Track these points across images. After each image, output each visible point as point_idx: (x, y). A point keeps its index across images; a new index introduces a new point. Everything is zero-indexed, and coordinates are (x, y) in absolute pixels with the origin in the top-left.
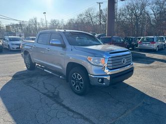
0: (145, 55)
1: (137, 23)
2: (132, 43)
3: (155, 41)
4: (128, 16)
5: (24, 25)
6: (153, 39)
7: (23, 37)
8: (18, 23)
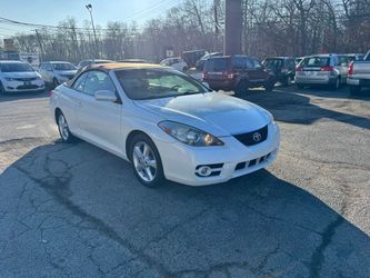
0: (308, 99)
1: (302, 27)
2: (283, 71)
3: (332, 64)
4: (284, 11)
5: (47, 38)
6: (329, 59)
7: (36, 62)
8: (34, 33)
